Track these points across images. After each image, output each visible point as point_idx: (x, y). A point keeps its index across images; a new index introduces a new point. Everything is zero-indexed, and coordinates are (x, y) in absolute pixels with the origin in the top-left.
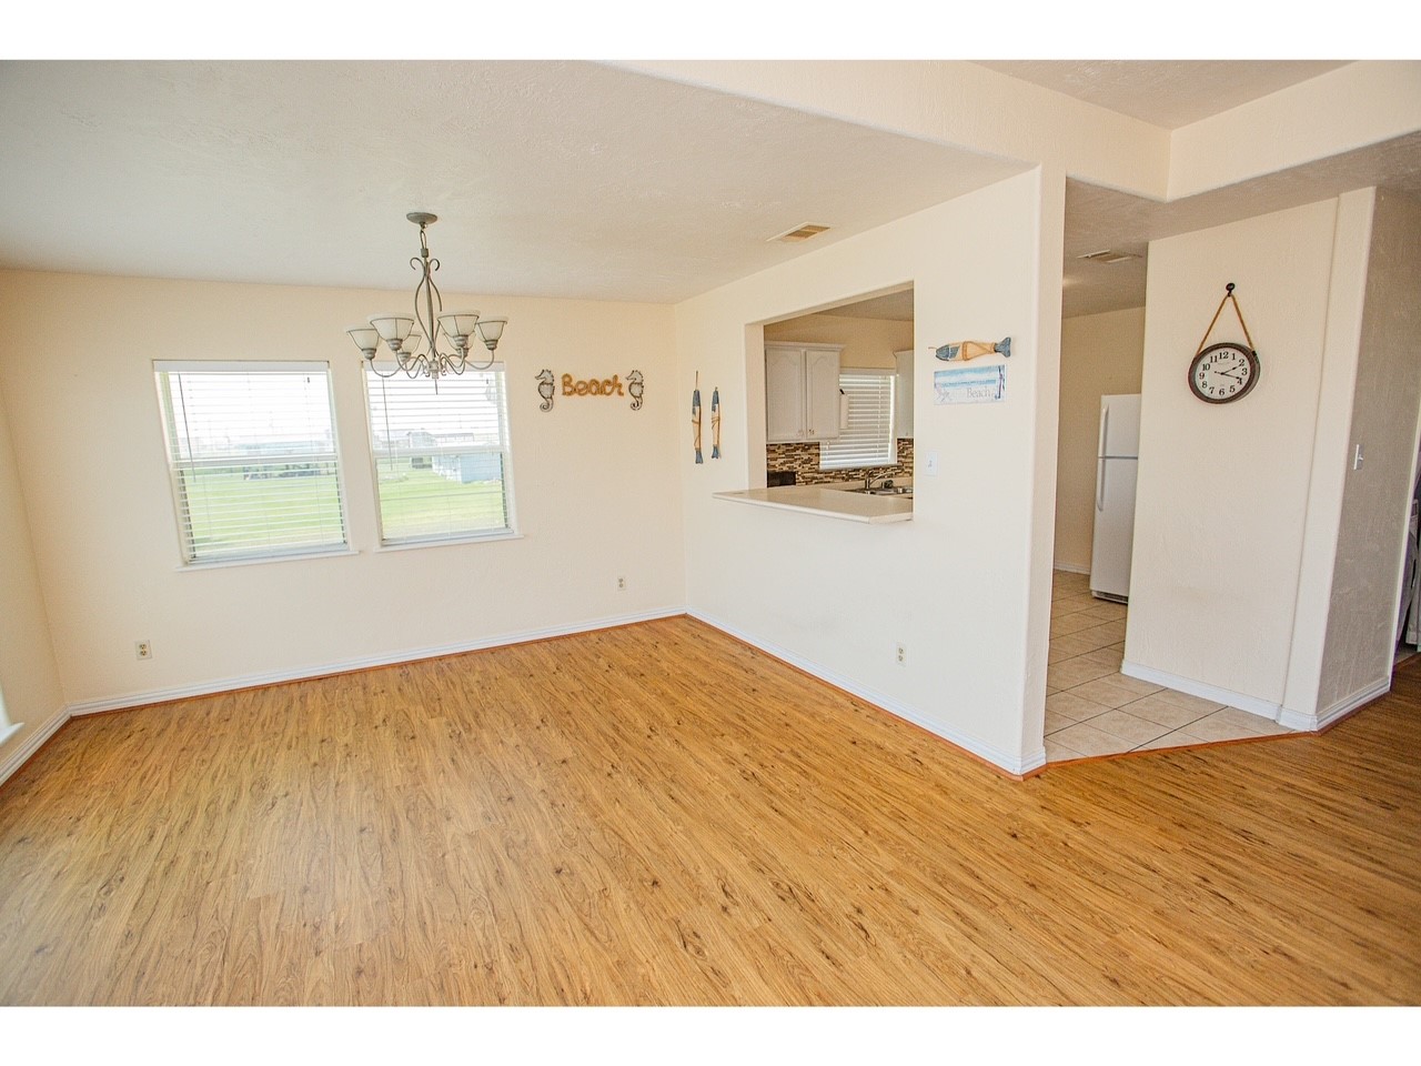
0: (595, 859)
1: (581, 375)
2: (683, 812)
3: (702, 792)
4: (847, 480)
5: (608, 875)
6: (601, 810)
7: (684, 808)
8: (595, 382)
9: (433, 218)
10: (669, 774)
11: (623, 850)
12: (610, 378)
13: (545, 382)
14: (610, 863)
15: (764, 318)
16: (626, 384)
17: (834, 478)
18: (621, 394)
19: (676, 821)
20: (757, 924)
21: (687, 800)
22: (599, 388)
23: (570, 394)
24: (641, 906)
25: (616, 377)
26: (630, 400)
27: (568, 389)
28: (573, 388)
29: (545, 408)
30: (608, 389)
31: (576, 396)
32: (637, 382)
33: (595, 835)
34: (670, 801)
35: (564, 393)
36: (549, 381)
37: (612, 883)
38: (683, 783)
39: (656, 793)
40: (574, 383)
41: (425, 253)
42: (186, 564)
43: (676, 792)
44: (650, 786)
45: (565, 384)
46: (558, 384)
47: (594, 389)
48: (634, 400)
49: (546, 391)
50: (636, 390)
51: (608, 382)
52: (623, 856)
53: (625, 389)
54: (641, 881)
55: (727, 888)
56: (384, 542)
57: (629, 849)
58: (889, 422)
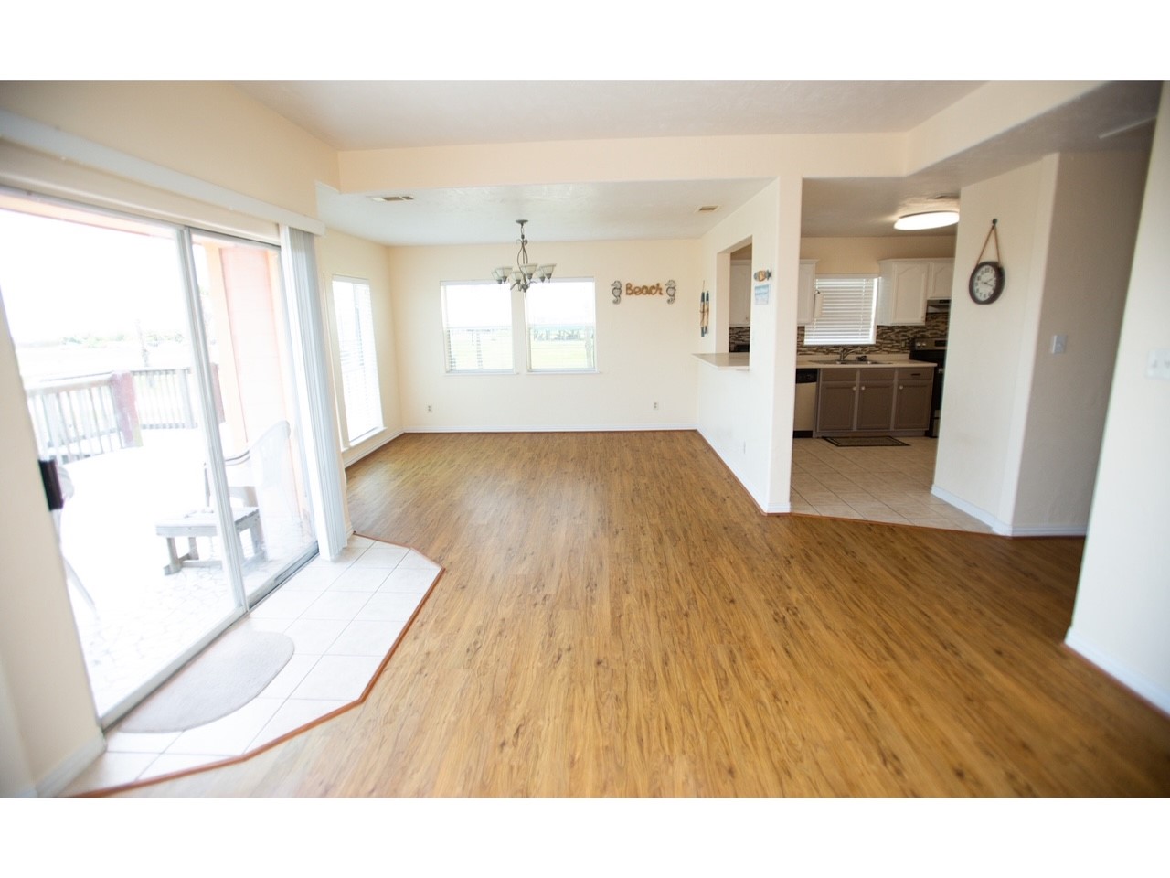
1: (638, 282)
4: (827, 354)
8: (645, 287)
9: (526, 221)
12: (655, 285)
13: (617, 289)
15: (728, 246)
16: (664, 288)
17: (816, 351)
18: (661, 294)
22: (647, 291)
23: (630, 294)
25: (658, 285)
26: (666, 297)
27: (629, 292)
28: (632, 291)
29: (616, 302)
30: (653, 291)
31: (634, 296)
32: (672, 288)
35: (627, 294)
36: (619, 287)
40: (633, 288)
41: (523, 237)
42: (447, 372)
45: (627, 289)
46: (624, 289)
47: (645, 291)
48: (669, 298)
49: (617, 293)
50: (671, 292)
51: (653, 287)
53: (664, 291)
56: (531, 370)
58: (871, 313)
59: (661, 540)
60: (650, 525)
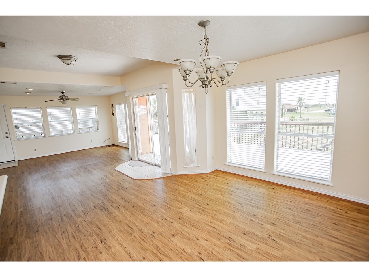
0: (148, 209)
2: (128, 223)
3: (121, 231)
5: (143, 207)
6: (151, 220)
7: (127, 225)
10: (133, 237)
11: (142, 212)
14: (144, 209)
19: (130, 221)
20: (114, 205)
21: (127, 228)
24: (136, 203)
33: (150, 214)
34: (132, 227)
37: (142, 205)
38: (128, 234)
39: (137, 229)
43: (130, 230)
44: (138, 230)
52: (141, 210)
54: (136, 207)
55: (118, 208)
57: (140, 212)
59: (74, 211)
60: (81, 216)
